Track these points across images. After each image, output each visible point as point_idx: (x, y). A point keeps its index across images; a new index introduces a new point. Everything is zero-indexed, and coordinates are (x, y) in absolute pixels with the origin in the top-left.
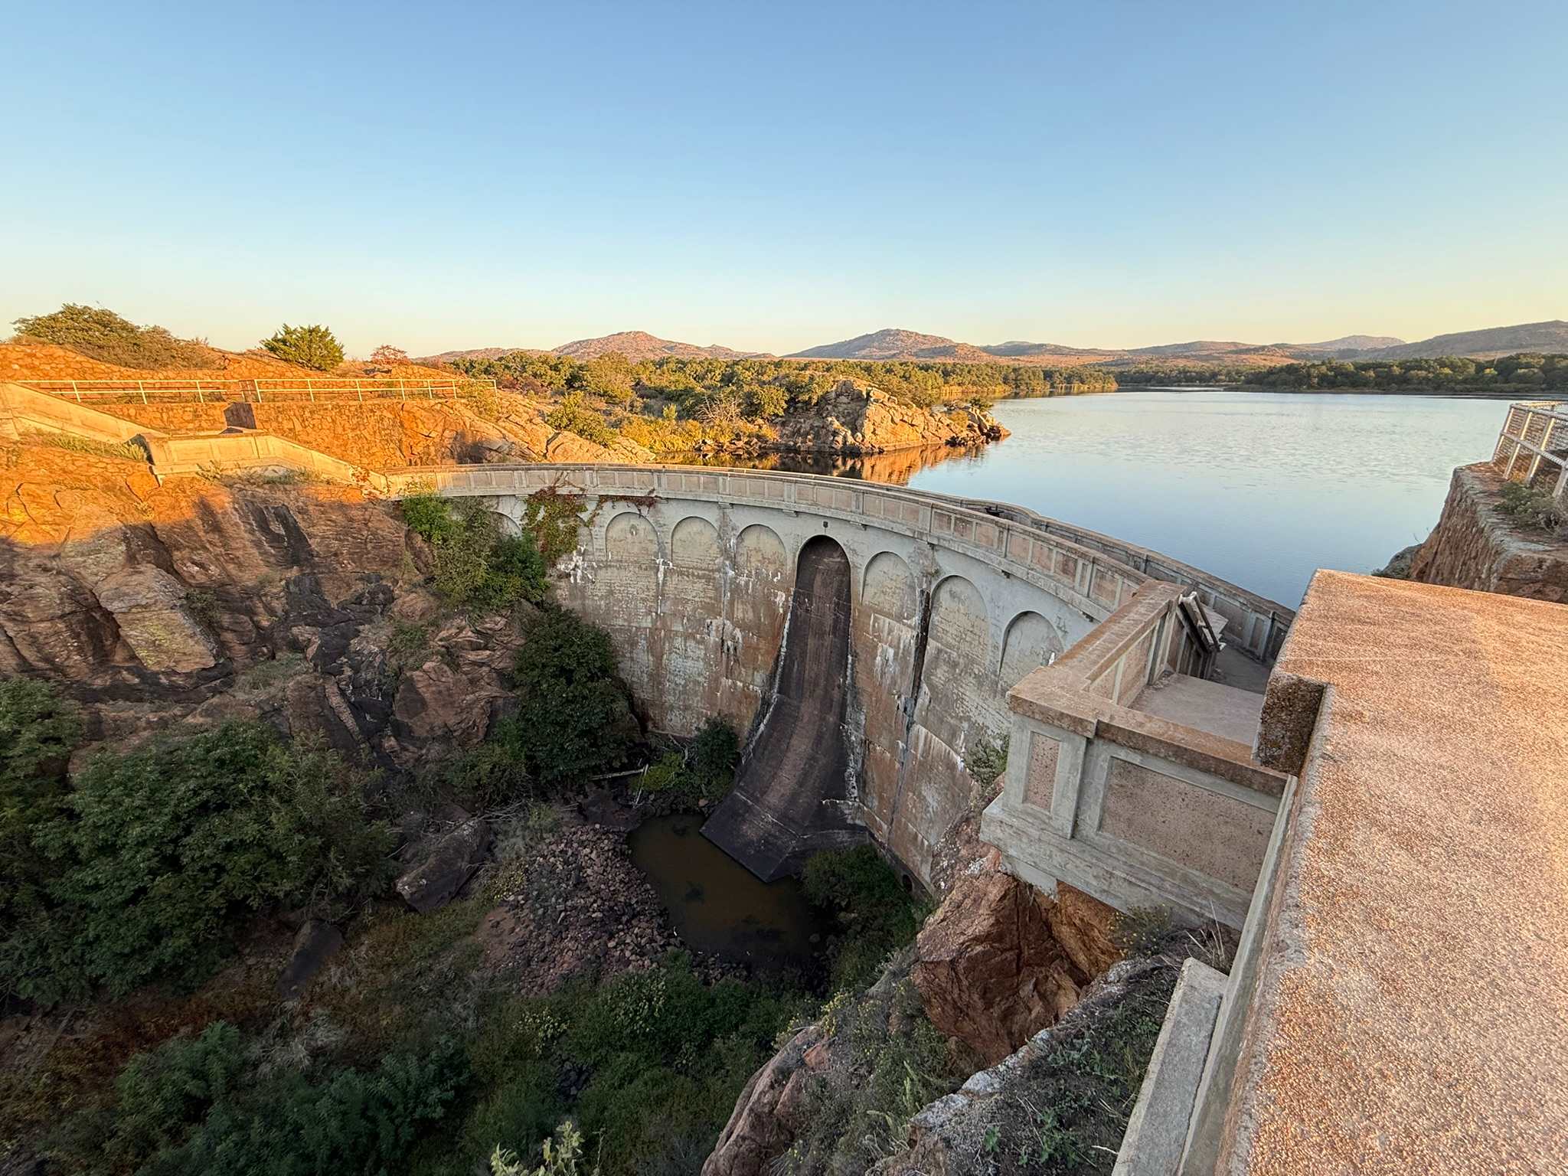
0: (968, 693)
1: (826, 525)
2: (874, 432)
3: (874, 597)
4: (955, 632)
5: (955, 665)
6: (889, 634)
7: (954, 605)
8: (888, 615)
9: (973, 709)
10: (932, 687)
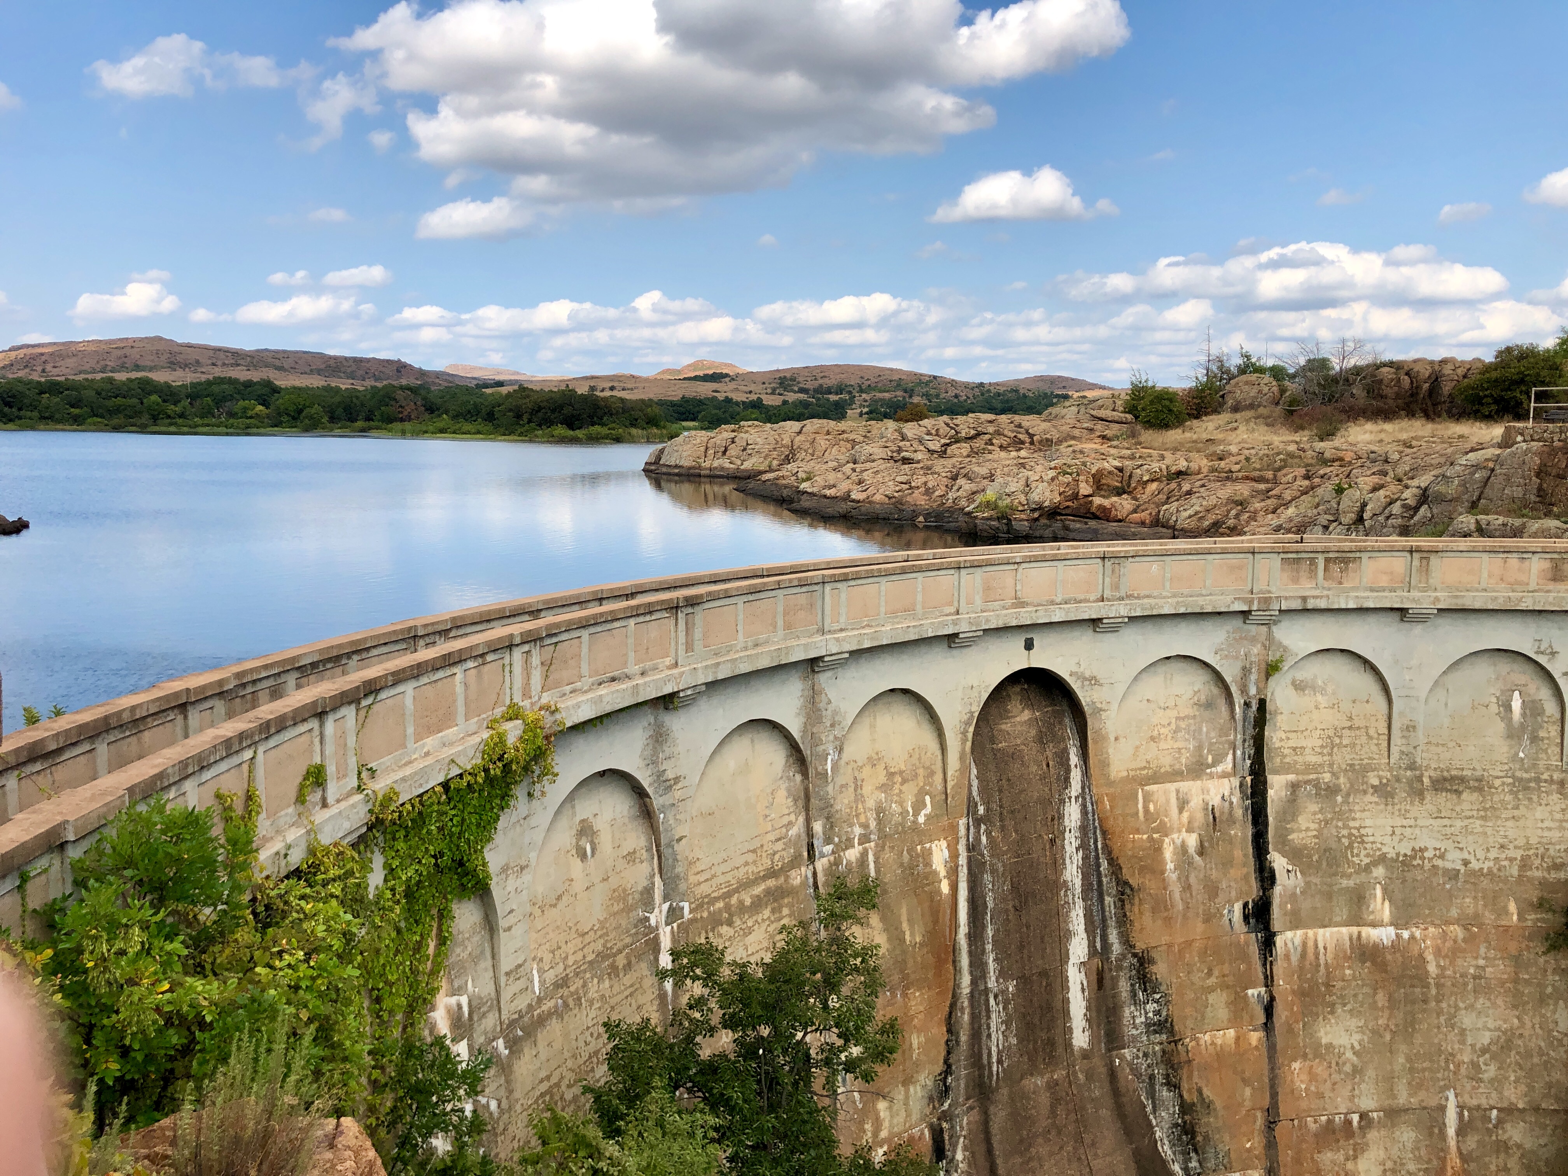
0: (1368, 822)
1: (1029, 645)
3: (1135, 755)
4: (1320, 742)
5: (1332, 791)
6: (1181, 810)
7: (1306, 701)
8: (1175, 775)
9: (1387, 840)
10: (1295, 855)
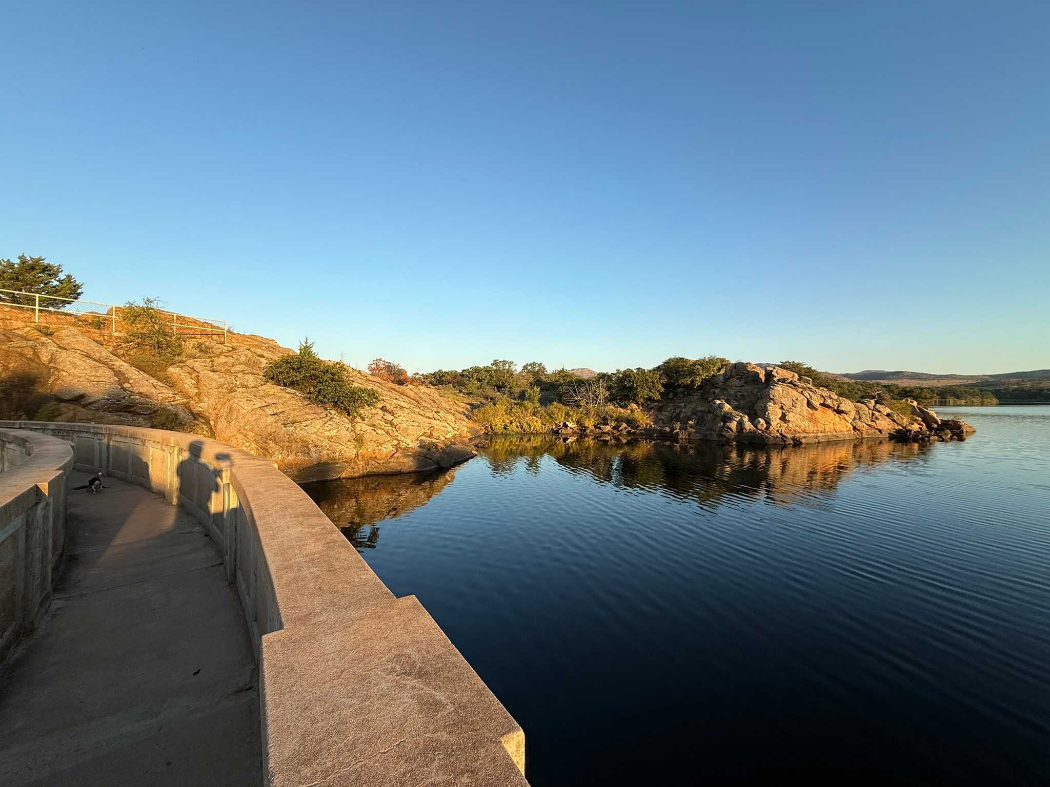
2: (783, 418)
